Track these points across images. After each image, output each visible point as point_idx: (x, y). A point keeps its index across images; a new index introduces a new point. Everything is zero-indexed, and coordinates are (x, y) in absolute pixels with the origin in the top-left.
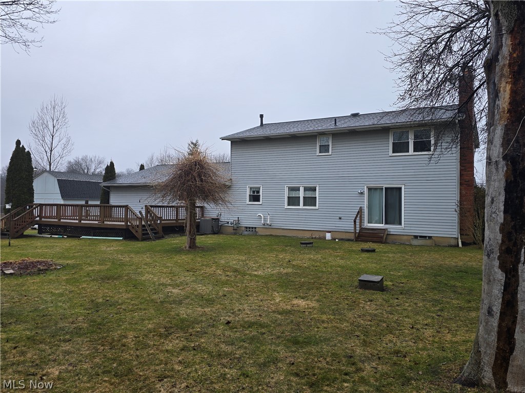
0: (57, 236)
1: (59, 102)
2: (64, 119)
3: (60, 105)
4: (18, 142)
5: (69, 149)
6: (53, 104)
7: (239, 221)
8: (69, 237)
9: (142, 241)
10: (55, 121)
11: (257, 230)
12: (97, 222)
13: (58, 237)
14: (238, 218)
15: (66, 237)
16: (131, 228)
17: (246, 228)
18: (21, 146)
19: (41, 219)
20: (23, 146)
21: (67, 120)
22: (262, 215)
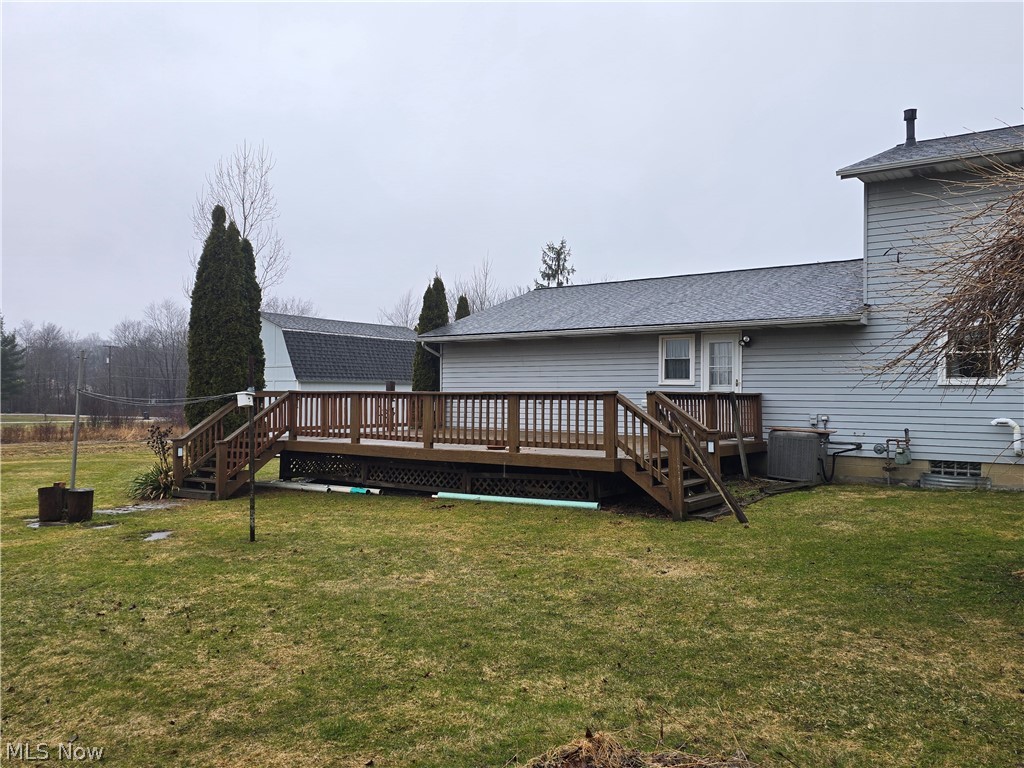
0: (347, 489)
1: (256, 160)
2: (265, 200)
3: (257, 167)
4: (219, 214)
5: (280, 267)
6: (242, 165)
7: (907, 441)
8: (385, 491)
9: (685, 519)
10: (247, 205)
11: (984, 471)
12: (483, 448)
13: (351, 494)
14: (906, 431)
15: (377, 491)
16: (630, 472)
17: (935, 463)
18: (227, 225)
19: (293, 436)
20: (232, 224)
21: (272, 202)
22: (1011, 422)
